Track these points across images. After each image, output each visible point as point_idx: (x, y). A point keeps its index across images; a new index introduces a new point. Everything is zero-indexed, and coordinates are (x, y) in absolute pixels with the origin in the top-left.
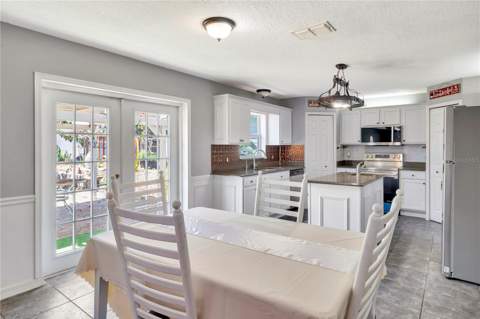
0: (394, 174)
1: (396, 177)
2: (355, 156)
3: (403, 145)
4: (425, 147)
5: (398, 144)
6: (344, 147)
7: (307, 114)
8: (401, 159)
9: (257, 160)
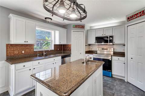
0: (109, 58)
1: (110, 60)
2: (93, 49)
3: (114, 44)
4: (125, 45)
5: (111, 44)
6: (90, 45)
7: (72, 31)
8: (113, 51)
9: (45, 51)
